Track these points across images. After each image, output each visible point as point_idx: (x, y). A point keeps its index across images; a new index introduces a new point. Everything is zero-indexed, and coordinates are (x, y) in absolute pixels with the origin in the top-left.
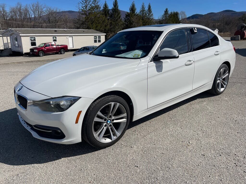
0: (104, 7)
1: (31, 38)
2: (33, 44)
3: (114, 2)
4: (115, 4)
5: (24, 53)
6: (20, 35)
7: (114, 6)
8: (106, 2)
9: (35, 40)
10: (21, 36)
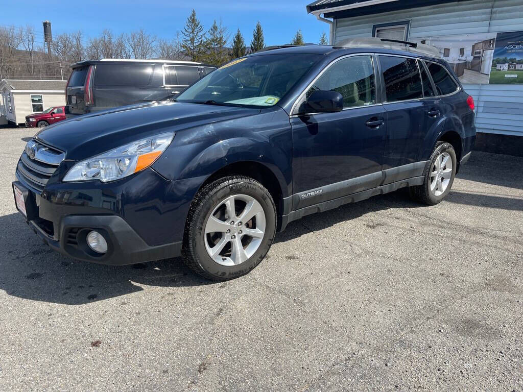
0: (235, 42)
1: (32, 96)
2: (37, 108)
3: (256, 31)
4: (258, 37)
5: (17, 125)
6: (12, 91)
7: (256, 39)
8: (239, 31)
9: (40, 101)
10: (13, 93)
